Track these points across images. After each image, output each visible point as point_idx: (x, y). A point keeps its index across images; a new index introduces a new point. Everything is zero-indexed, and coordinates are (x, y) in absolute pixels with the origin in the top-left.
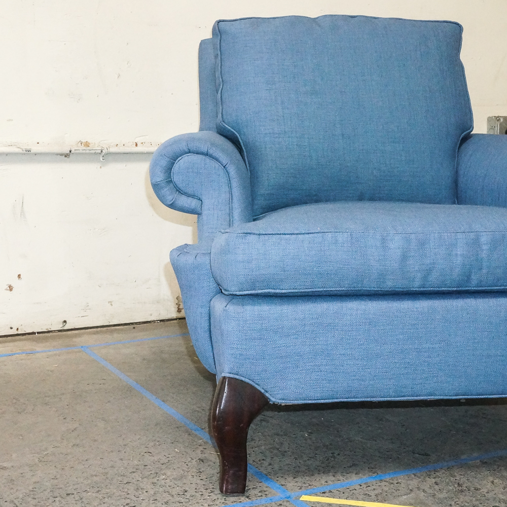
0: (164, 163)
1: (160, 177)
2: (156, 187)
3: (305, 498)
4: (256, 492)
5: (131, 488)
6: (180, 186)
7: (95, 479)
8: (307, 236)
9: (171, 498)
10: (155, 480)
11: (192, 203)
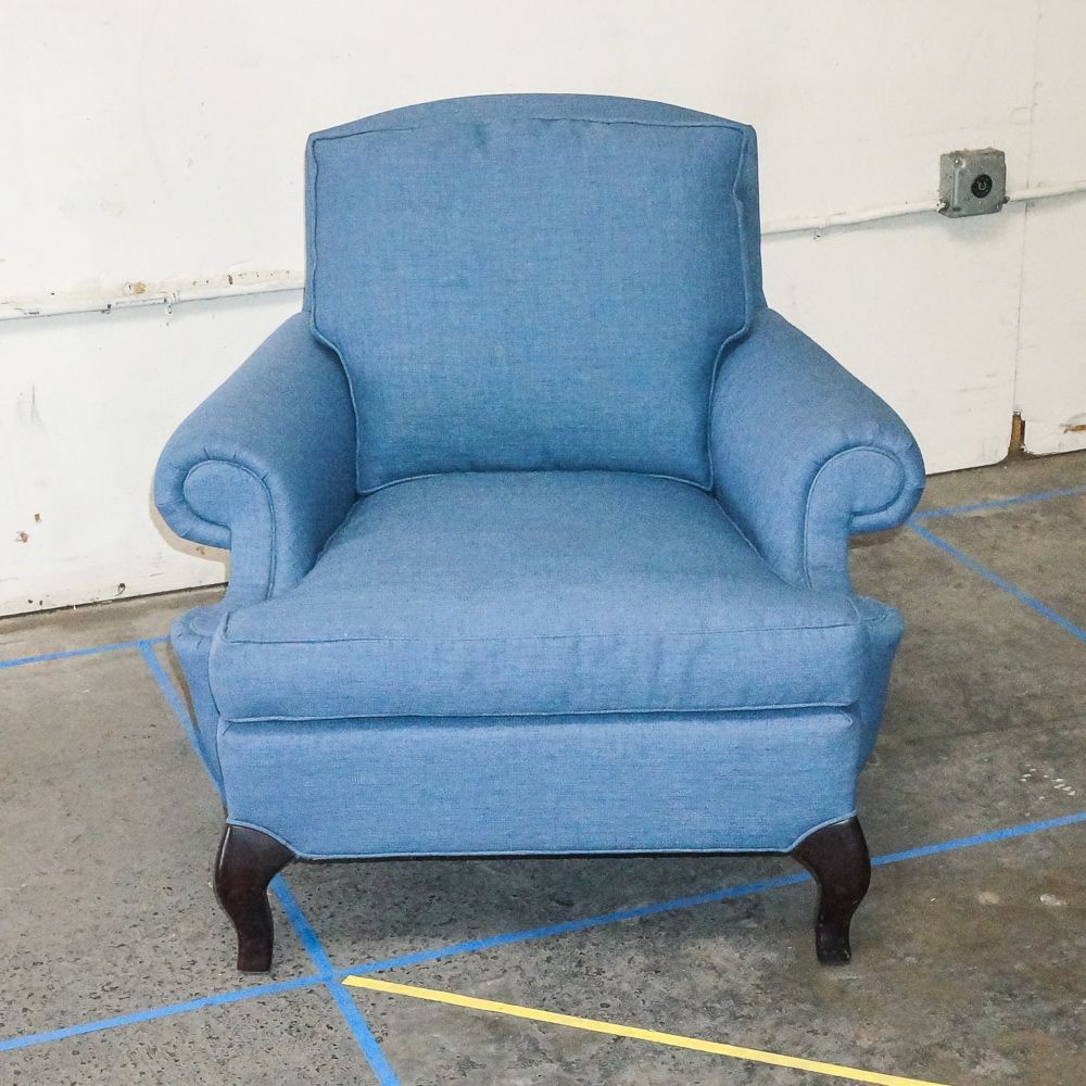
0: (172, 476)
1: (168, 497)
2: (164, 511)
3: (352, 981)
4: (288, 967)
5: (122, 954)
6: (199, 508)
7: (80, 936)
8: (328, 645)
9: (169, 974)
10: (158, 942)
11: (218, 533)
